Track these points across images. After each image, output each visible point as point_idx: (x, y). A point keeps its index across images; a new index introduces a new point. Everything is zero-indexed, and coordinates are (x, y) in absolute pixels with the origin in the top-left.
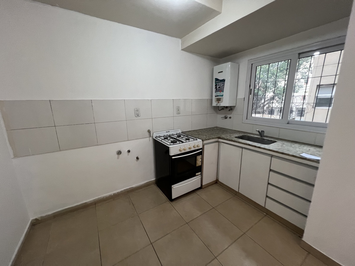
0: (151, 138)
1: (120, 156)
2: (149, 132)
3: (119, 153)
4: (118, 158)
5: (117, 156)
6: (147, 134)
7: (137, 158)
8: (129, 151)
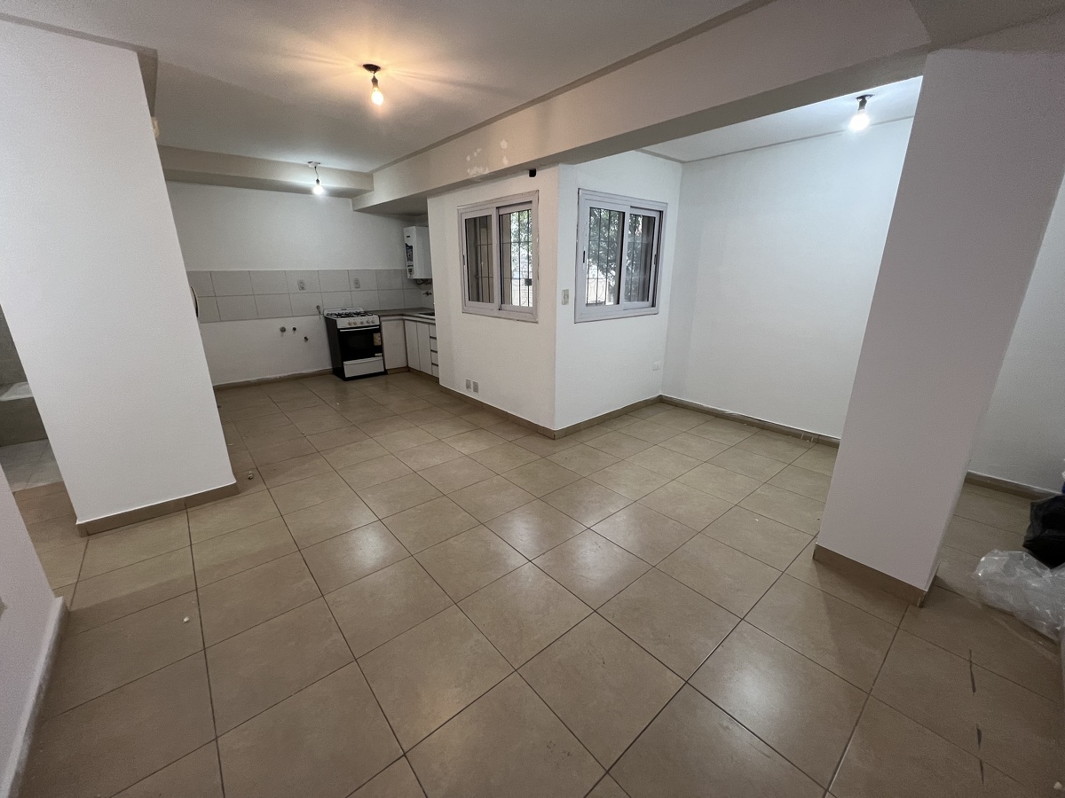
0: (322, 316)
1: (285, 333)
2: (318, 307)
3: (283, 330)
4: (282, 336)
5: (280, 333)
6: (316, 311)
7: (306, 338)
8: (294, 329)
